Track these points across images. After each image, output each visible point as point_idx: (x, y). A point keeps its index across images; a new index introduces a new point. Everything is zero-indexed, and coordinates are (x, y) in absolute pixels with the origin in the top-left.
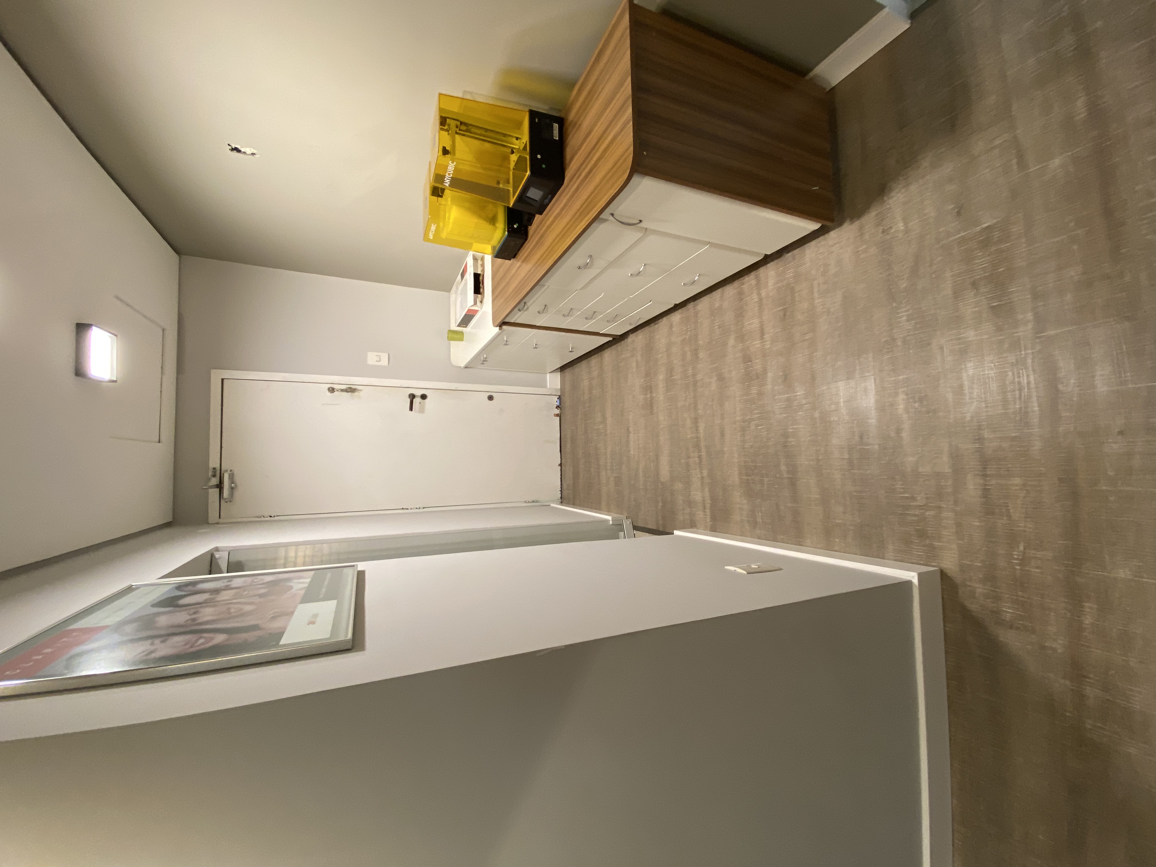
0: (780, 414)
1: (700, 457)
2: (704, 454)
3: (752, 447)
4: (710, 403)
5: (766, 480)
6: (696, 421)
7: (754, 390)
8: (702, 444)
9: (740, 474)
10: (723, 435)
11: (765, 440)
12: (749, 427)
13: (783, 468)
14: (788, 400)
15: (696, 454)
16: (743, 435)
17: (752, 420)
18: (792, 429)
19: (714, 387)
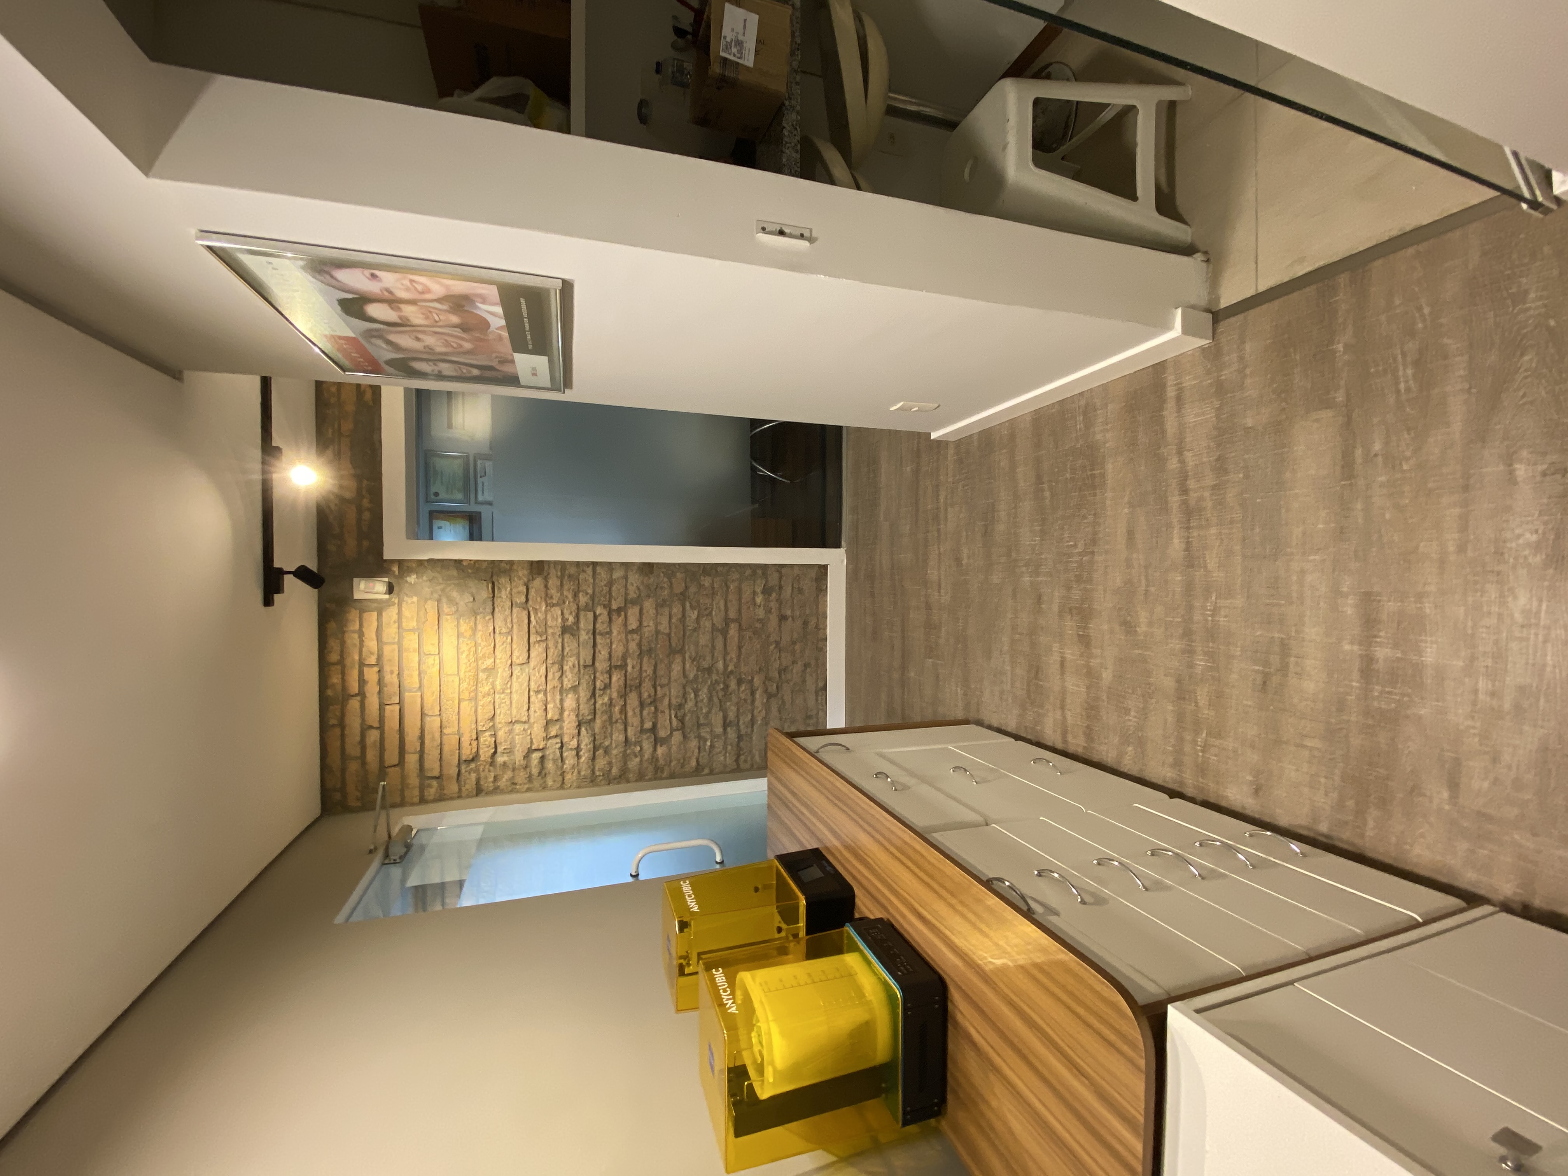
0: (1046, 559)
1: (1185, 491)
2: (1174, 500)
3: (1085, 517)
4: (1152, 589)
5: (1068, 476)
6: (1191, 560)
7: (1076, 594)
8: (1176, 517)
9: (1103, 475)
10: (1130, 534)
11: (1066, 527)
12: (1086, 544)
13: (1047, 494)
14: (1038, 574)
15: (1193, 495)
16: (1095, 533)
17: (1079, 554)
18: (1035, 541)
19: (1143, 616)
